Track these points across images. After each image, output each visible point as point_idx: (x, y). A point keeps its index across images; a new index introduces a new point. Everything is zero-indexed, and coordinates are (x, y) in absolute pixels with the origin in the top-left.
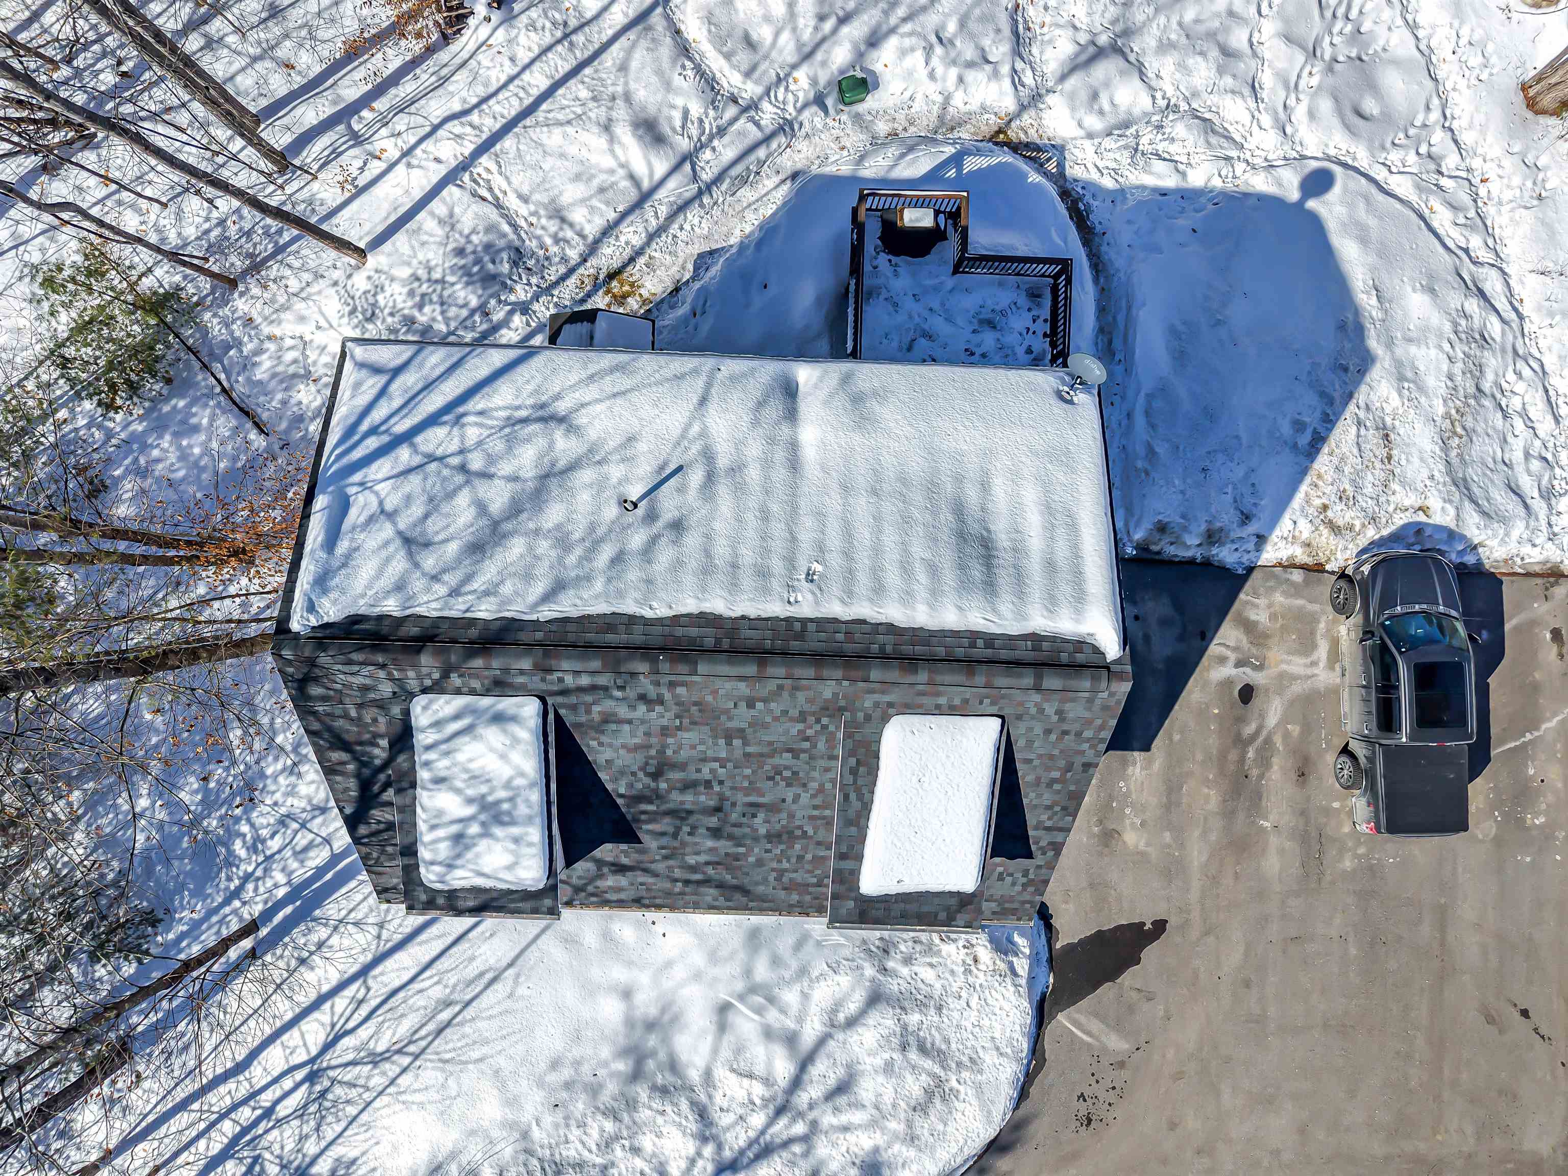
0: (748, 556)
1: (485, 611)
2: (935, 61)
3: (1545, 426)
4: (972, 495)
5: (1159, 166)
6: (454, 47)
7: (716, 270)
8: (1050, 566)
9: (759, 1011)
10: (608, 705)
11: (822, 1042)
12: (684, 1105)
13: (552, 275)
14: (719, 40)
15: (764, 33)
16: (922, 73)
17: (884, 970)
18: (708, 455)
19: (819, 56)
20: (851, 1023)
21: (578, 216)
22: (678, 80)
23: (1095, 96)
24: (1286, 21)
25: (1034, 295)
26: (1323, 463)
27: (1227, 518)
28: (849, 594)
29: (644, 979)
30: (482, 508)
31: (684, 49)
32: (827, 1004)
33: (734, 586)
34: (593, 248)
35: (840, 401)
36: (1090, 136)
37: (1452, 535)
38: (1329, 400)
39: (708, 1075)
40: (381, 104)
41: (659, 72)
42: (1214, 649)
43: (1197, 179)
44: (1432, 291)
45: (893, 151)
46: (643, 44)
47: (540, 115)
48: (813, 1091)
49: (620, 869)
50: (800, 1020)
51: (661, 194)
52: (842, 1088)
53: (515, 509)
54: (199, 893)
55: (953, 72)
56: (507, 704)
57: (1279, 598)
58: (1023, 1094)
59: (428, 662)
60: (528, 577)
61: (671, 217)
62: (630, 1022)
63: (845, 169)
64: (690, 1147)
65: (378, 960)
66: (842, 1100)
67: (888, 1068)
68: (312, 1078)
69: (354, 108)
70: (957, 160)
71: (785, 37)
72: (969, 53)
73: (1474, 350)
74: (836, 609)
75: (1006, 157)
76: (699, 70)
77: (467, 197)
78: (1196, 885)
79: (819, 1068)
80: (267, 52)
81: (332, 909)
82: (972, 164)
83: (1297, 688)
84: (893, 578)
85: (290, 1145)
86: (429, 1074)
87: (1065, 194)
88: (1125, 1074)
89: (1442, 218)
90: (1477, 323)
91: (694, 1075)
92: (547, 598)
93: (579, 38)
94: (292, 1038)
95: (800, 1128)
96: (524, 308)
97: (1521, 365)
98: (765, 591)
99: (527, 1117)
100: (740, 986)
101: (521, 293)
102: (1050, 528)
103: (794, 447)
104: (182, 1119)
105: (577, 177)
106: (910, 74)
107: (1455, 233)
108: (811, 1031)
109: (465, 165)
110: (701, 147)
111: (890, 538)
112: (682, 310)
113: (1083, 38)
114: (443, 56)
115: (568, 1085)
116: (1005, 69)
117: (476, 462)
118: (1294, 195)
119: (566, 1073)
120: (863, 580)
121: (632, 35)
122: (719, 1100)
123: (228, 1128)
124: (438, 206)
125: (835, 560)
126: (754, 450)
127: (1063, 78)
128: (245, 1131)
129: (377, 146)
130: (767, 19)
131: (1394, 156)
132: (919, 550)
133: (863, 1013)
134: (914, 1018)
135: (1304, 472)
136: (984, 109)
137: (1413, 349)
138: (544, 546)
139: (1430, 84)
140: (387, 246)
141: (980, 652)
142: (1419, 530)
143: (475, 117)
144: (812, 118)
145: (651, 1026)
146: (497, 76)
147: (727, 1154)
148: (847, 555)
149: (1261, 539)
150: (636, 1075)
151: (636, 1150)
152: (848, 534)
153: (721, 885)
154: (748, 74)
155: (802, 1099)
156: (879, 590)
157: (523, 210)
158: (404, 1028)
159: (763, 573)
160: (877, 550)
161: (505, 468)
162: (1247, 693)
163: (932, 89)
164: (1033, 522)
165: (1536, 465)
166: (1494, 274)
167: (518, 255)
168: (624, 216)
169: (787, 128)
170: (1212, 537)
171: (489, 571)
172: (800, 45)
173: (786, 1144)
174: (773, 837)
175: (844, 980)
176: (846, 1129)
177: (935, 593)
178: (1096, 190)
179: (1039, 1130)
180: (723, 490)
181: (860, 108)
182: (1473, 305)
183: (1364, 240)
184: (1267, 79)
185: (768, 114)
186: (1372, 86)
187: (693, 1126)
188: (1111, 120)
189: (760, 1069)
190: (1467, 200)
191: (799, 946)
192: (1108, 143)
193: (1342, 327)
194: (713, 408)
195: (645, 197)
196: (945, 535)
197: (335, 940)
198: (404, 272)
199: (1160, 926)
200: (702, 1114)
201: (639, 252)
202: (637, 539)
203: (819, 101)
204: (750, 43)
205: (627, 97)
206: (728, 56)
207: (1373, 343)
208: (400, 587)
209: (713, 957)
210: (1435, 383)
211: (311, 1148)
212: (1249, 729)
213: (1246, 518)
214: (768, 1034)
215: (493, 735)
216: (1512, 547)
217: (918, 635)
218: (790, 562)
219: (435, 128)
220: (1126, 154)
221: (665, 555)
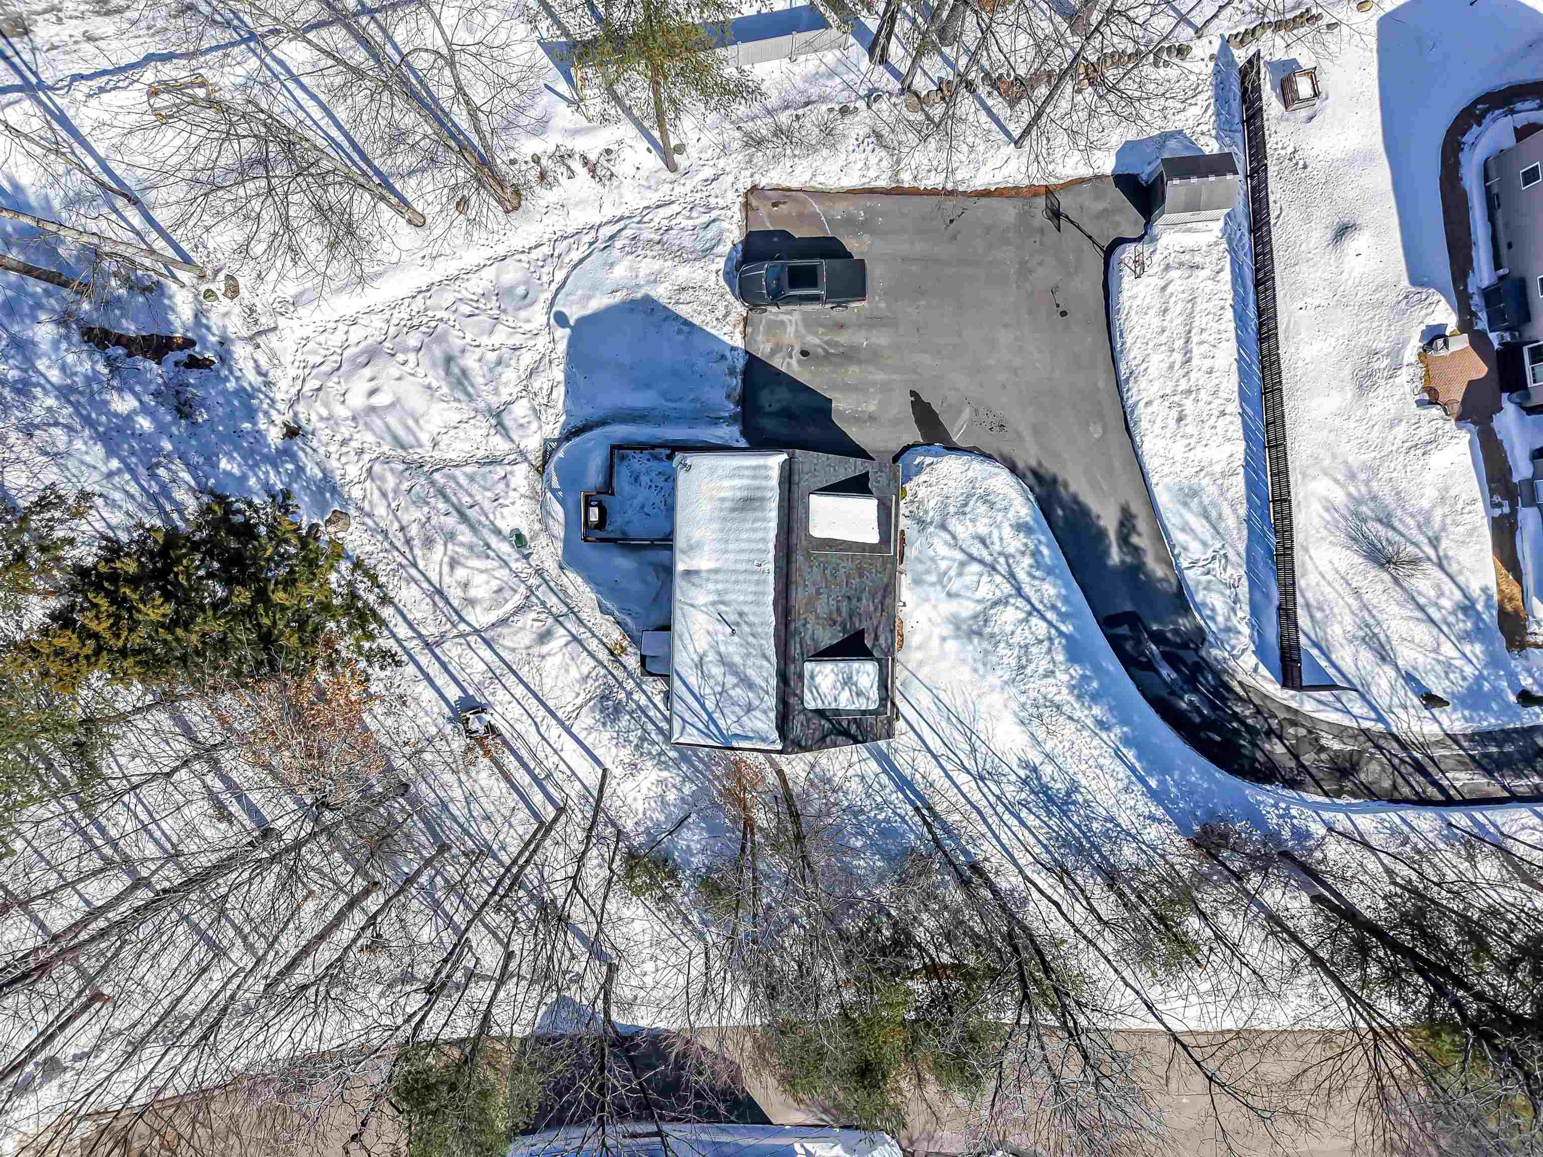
0: (752, 588)
1: (774, 682)
2: (507, 502)
3: (675, 208)
4: (728, 505)
5: (555, 395)
6: (504, 731)
7: (609, 605)
8: (754, 477)
9: (950, 579)
10: (807, 638)
11: (962, 550)
12: (992, 612)
13: (612, 682)
14: (498, 605)
15: (495, 585)
16: (512, 509)
17: (931, 523)
18: (714, 603)
19: (505, 558)
20: (954, 537)
21: (585, 670)
22: (520, 624)
23: (522, 426)
24: (482, 334)
25: (623, 458)
26: (697, 321)
27: (724, 366)
28: (766, 551)
29: (937, 632)
30: (735, 686)
31: (503, 622)
32: (946, 548)
33: (763, 593)
34: (600, 663)
35: (691, 554)
36: (540, 428)
37: (729, 259)
38: (666, 319)
39: (979, 601)
40: (532, 765)
41: (515, 633)
42: (783, 369)
43: (560, 377)
44: (612, 265)
45: (551, 522)
46: (501, 641)
47: (536, 689)
48: (985, 555)
49: (876, 638)
50: (954, 560)
51: (574, 631)
52: (983, 541)
53: (736, 674)
54: (903, 836)
55: (511, 493)
56: (807, 675)
57: (760, 338)
58: (989, 457)
59: (792, 700)
60: (761, 667)
61: (585, 626)
62: (957, 637)
63: (560, 545)
64: (1010, 609)
65: (929, 751)
66: (988, 542)
67: (973, 521)
68: (982, 779)
69: (535, 778)
70: (554, 491)
71: (496, 574)
72: (502, 485)
73: (640, 244)
74: (771, 556)
75: (551, 467)
76: (513, 615)
77: (577, 722)
78: (894, 377)
79: (975, 552)
80: (507, 820)
81: (907, 772)
82: (555, 484)
83: (802, 330)
84: (760, 535)
85: (1012, 788)
86: (980, 726)
87: (568, 439)
88: (981, 410)
89: (575, 256)
90: (627, 242)
91: (979, 608)
92: (768, 660)
93: (498, 672)
94: (965, 789)
95: (1002, 560)
96: (629, 694)
97: (646, 219)
98: (765, 582)
99: (998, 682)
100: (939, 588)
101: (622, 696)
102: (741, 477)
103: (709, 571)
104: (1003, 837)
105: (567, 671)
106: (513, 515)
107: (581, 249)
108: (960, 556)
109: (561, 723)
110: (550, 613)
111: (744, 536)
112: (628, 620)
113: (493, 431)
114: (508, 736)
115: (985, 664)
116: (509, 468)
117: (719, 689)
118: (568, 331)
119: (980, 666)
120: (761, 546)
121: (496, 647)
122: (990, 596)
123: (1006, 816)
124: (581, 736)
125: (752, 556)
126: (711, 586)
127: (512, 441)
128: (1007, 809)
129: (552, 767)
130: (488, 582)
131: (545, 278)
132: (748, 525)
133: (949, 532)
134: (952, 509)
135: (702, 329)
136: (527, 478)
137: (641, 275)
138: (749, 663)
139: (508, 260)
140: (601, 759)
141: (786, 504)
142: (727, 274)
143: (538, 720)
144: (534, 558)
145: (958, 628)
146: (518, 710)
147: (1013, 592)
148: (752, 551)
149: (733, 349)
150: (980, 634)
151: (1013, 633)
152: (743, 551)
153: (884, 597)
154: (515, 591)
155: (988, 559)
156: (764, 540)
157: (582, 695)
158: (959, 737)
159: (758, 583)
160: (749, 541)
161: (720, 679)
162: (804, 353)
163: (519, 503)
164: (737, 482)
165: (694, 214)
166: (601, 231)
167: (604, 698)
168: (585, 649)
169: (539, 572)
170: (732, 372)
171: (759, 681)
172: (501, 567)
173: (1009, 565)
174: (861, 576)
175: (937, 541)
176: (1001, 539)
177: (765, 520)
178: (566, 423)
179: (1006, 449)
180: (727, 598)
181: (528, 537)
182: (618, 244)
183: (589, 298)
184: (510, 342)
185: (534, 581)
186: (510, 290)
187: (1001, 608)
188: (532, 418)
189: (976, 578)
190: (566, 242)
191: (921, 562)
192: (543, 418)
193: (632, 310)
194: (695, 602)
195: (575, 638)
196: (743, 515)
197: (921, 770)
198: (614, 750)
199: (913, 393)
200: (995, 604)
201: (601, 641)
202: (746, 628)
203: (527, 557)
204: (500, 590)
205: (529, 648)
206: (506, 601)
207: (639, 295)
208: (765, 712)
209: (927, 600)
210: (657, 265)
211: (1013, 778)
212: (820, 350)
213: (723, 357)
214: (960, 574)
215: (818, 679)
216: (734, 227)
217: (780, 526)
218: (754, 572)
219: (544, 738)
220: (549, 410)
221: (752, 618)
